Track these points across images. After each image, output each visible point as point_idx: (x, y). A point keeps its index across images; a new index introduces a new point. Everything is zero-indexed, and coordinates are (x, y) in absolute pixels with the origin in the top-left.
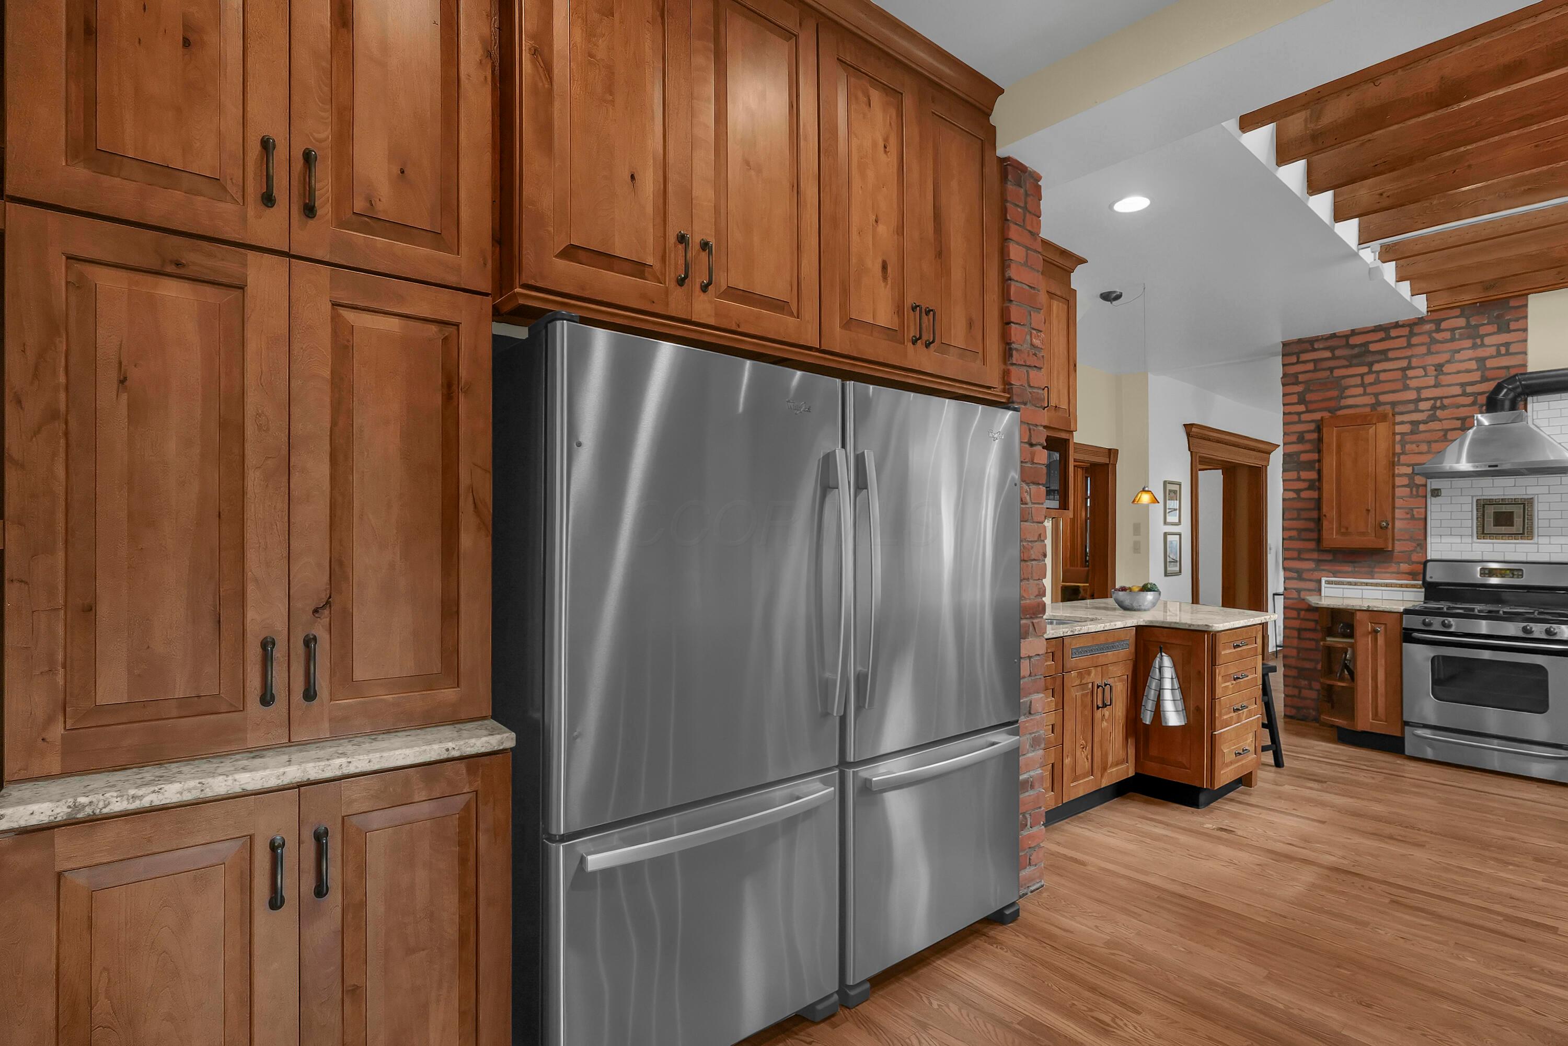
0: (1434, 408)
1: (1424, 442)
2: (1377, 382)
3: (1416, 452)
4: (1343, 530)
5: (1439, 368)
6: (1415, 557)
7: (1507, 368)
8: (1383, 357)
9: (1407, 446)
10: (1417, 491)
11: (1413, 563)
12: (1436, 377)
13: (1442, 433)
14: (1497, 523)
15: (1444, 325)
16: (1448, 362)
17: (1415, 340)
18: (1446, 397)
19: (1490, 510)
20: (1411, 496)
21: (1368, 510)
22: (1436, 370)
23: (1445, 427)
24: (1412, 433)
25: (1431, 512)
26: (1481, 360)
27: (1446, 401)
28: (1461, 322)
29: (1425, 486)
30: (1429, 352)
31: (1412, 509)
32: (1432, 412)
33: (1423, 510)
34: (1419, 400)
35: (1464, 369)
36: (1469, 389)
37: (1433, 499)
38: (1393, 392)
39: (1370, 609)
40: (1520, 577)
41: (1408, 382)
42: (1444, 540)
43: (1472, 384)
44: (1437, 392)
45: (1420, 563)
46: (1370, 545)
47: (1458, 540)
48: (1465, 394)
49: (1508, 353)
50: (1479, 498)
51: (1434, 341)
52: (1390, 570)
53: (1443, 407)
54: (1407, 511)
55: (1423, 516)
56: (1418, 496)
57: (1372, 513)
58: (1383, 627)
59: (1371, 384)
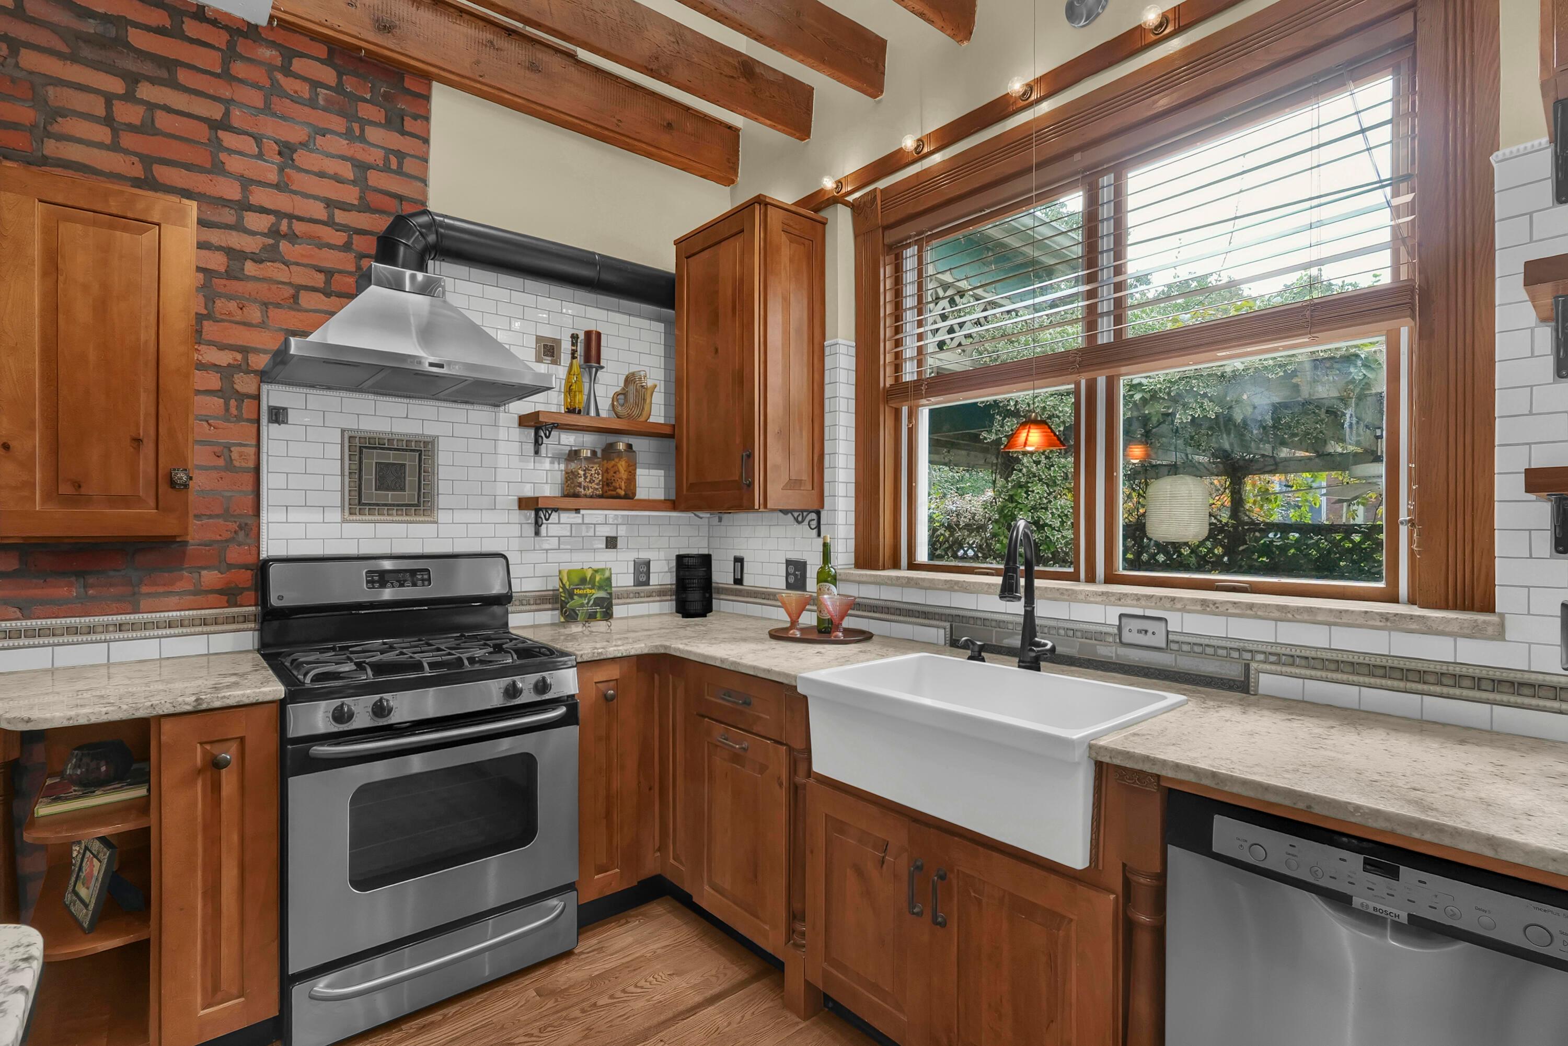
0: (274, 232)
1: (255, 301)
2: (146, 128)
3: (238, 318)
4: (65, 489)
5: (287, 150)
6: (234, 554)
7: (400, 198)
8: (164, 74)
9: (219, 303)
10: (239, 408)
11: (230, 566)
12: (281, 170)
13: (291, 291)
14: (382, 485)
15: (298, 65)
16: (304, 145)
17: (239, 69)
18: (300, 219)
19: (372, 460)
20: (227, 415)
21: (137, 441)
22: (280, 153)
23: (298, 280)
24: (229, 275)
25: (268, 455)
26: (362, 167)
27: (299, 227)
28: (328, 75)
29: (257, 397)
30: (267, 109)
31: (228, 447)
32: (271, 241)
33: (252, 451)
34: (245, 206)
35: (331, 172)
36: (340, 217)
37: (274, 427)
38: (188, 167)
39: (204, 706)
40: (426, 583)
41: (223, 156)
42: (294, 516)
43: (345, 207)
44: (281, 202)
45: (246, 567)
46: (143, 531)
47: (317, 516)
48: (330, 223)
49: (400, 172)
50: (353, 434)
51: (275, 90)
52: (179, 586)
53: (292, 237)
54: (216, 449)
55: (251, 464)
56: (239, 418)
57: (148, 449)
58: (234, 747)
59: (131, 128)
